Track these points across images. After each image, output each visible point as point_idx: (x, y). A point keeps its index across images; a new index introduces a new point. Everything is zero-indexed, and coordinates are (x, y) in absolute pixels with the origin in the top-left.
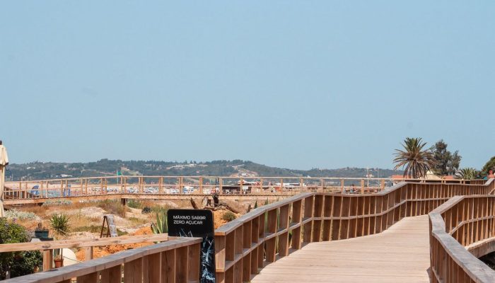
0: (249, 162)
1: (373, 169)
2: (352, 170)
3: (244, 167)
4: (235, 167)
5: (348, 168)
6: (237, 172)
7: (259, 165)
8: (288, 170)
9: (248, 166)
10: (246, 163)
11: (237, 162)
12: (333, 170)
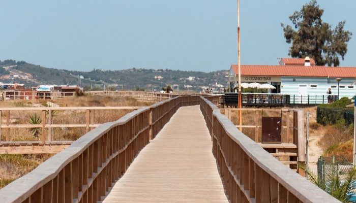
0: (23, 63)
1: (162, 70)
2: (138, 71)
3: (17, 68)
4: (6, 68)
5: (134, 69)
6: (8, 73)
7: (33, 65)
8: (66, 71)
9: (21, 66)
10: (19, 63)
11: (8, 62)
12: (117, 72)
